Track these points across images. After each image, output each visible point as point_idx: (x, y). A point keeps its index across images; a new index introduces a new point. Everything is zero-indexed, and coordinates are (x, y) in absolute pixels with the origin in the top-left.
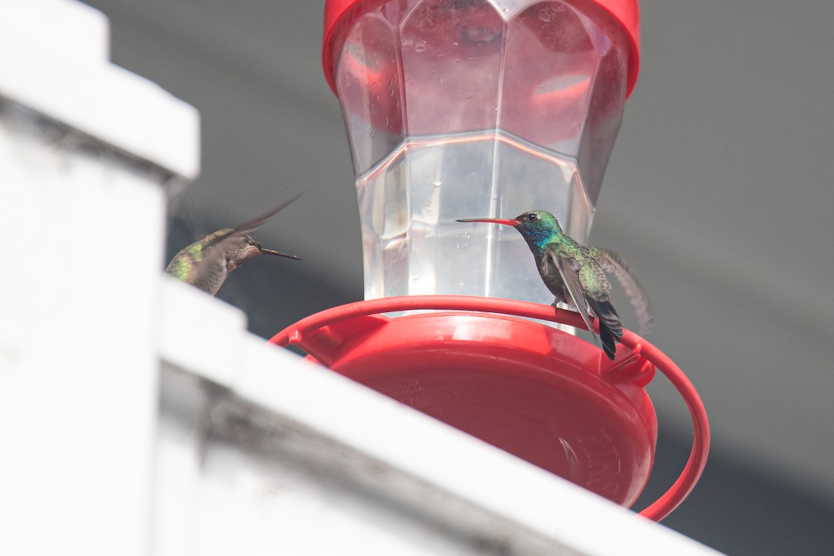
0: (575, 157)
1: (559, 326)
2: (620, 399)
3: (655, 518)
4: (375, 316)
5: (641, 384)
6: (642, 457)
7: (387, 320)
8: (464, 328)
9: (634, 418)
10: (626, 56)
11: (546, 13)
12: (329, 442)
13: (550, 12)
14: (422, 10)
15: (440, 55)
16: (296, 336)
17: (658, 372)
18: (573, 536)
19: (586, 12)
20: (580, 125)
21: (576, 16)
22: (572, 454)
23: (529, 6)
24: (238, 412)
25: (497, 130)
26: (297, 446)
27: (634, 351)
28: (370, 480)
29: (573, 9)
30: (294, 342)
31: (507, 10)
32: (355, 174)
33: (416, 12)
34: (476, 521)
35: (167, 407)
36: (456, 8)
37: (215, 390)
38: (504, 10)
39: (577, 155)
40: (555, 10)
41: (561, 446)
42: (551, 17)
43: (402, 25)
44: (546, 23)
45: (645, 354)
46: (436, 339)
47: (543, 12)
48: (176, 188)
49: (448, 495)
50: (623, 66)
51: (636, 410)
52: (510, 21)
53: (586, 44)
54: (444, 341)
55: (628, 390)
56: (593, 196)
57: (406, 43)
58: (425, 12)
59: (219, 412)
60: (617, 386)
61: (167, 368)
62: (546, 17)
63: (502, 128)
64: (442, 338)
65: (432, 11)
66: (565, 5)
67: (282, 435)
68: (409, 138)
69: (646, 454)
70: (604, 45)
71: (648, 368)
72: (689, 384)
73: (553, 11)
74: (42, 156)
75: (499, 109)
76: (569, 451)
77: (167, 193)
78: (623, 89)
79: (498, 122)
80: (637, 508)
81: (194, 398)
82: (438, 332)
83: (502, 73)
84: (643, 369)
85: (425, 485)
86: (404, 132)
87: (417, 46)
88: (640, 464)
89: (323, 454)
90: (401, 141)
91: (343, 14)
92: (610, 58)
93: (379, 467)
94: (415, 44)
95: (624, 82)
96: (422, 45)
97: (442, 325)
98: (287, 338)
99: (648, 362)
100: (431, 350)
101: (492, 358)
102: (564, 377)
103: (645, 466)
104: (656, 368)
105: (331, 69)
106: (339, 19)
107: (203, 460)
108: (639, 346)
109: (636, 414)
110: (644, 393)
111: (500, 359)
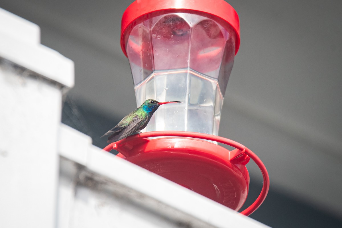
0: (217, 79)
1: (212, 142)
2: (236, 169)
3: (246, 214)
4: (145, 139)
5: (244, 164)
6: (244, 190)
7: (150, 140)
8: (178, 143)
9: (241, 176)
10: (235, 40)
11: (206, 24)
12: (123, 186)
13: (207, 24)
14: (159, 23)
15: (167, 40)
16: (115, 146)
17: (250, 159)
18: (215, 221)
19: (220, 24)
20: (219, 66)
21: (217, 25)
22: (218, 190)
23: (200, 22)
24: (89, 175)
25: (189, 69)
26: (111, 188)
27: (243, 152)
28: (138, 200)
29: (216, 22)
30: (115, 148)
32: (134, 85)
33: (157, 24)
34: (178, 216)
35: (62, 173)
36: (172, 22)
37: (80, 167)
38: (191, 23)
39: (218, 78)
40: (209, 23)
41: (214, 187)
42: (208, 26)
43: (152, 29)
44: (206, 28)
45: (246, 152)
46: (168, 147)
47: (205, 24)
48: (65, 91)
49: (168, 206)
50: (234, 44)
51: (241, 172)
52: (193, 27)
54: (171, 148)
55: (239, 166)
56: (223, 93)
57: (154, 35)
58: (160, 24)
59: (82, 175)
60: (235, 165)
61: (62, 158)
62: (206, 26)
64: (170, 147)
65: (163, 24)
66: (213, 21)
67: (105, 184)
68: (155, 71)
69: (246, 189)
71: (247, 158)
72: (262, 164)
73: (209, 24)
74: (16, 79)
75: (189, 60)
76: (217, 189)
77: (62, 92)
80: (240, 211)
81: (72, 169)
82: (169, 145)
83: (190, 47)
84: (245, 158)
85: (159, 202)
86: (153, 69)
87: (158, 37)
88: (243, 193)
89: (121, 191)
90: (152, 72)
91: (129, 25)
93: (142, 195)
94: (157, 36)
95: (234, 50)
96: (160, 36)
97: (170, 142)
98: (112, 147)
99: (247, 156)
100: (166, 151)
101: (189, 154)
102: (216, 161)
103: (245, 195)
104: (250, 158)
105: (124, 46)
106: (127, 27)
107: (76, 194)
108: (244, 150)
109: (242, 174)
110: (245, 167)
111: (192, 155)
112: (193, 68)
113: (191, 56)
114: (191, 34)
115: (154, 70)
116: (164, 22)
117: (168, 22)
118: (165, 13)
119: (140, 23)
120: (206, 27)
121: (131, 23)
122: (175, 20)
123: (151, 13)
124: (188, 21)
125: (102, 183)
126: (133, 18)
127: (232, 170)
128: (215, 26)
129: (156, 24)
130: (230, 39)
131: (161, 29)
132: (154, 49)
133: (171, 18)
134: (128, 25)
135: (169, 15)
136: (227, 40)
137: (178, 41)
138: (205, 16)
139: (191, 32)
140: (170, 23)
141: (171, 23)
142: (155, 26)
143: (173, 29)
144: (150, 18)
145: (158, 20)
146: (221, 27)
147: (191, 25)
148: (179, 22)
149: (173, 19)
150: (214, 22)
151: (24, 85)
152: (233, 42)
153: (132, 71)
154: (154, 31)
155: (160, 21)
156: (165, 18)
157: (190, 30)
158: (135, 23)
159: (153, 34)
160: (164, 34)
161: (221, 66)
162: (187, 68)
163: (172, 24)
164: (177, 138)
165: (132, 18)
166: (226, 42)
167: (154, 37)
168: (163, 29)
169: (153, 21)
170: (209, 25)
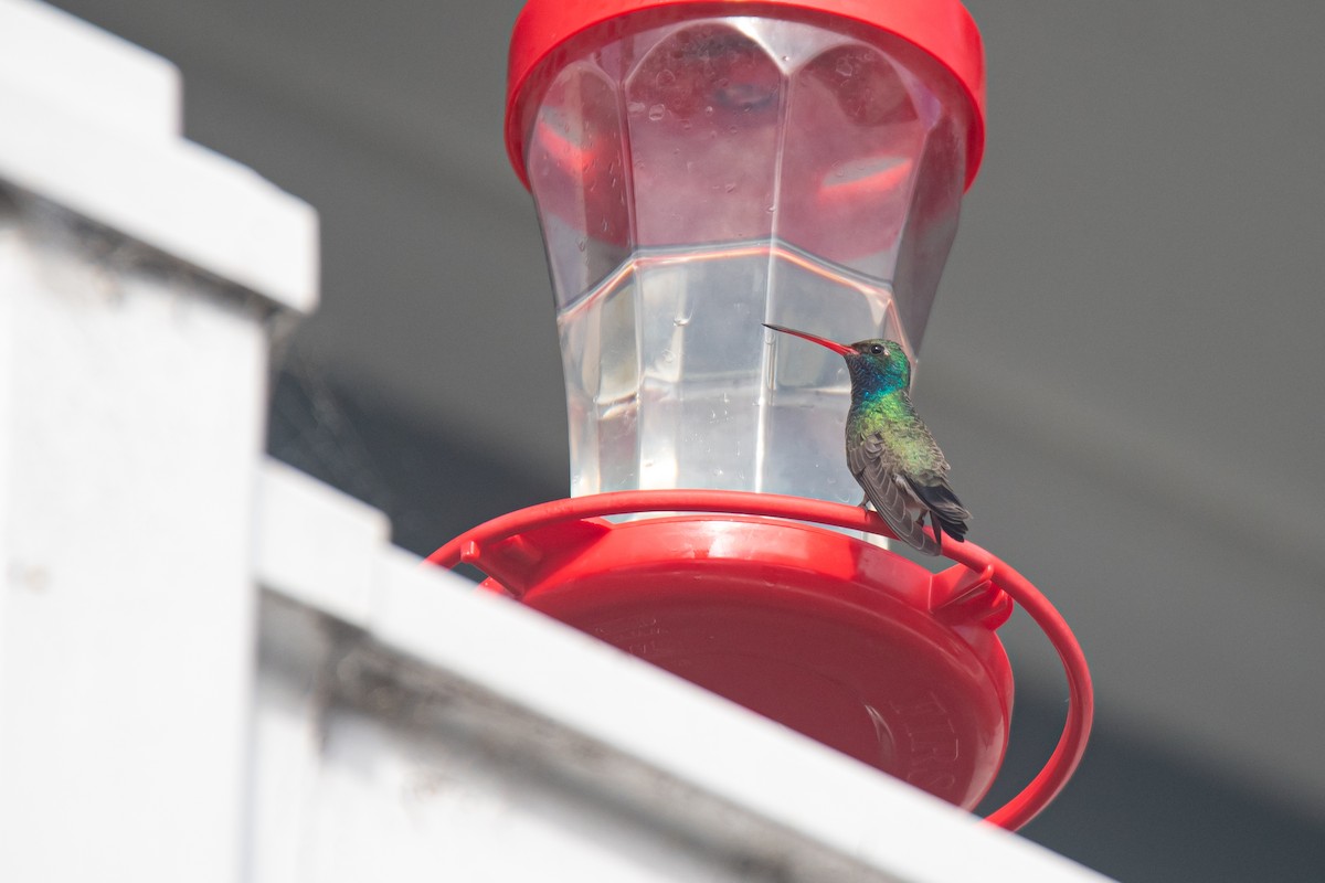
0: (889, 281)
2: (957, 647)
3: (1009, 825)
4: (590, 520)
5: (992, 625)
6: (991, 734)
7: (610, 527)
8: (722, 538)
9: (979, 676)
10: (965, 129)
11: (847, 64)
13: (853, 62)
14: (659, 58)
15: (687, 126)
16: (471, 550)
17: (1016, 606)
18: (886, 851)
20: (896, 233)
21: (891, 69)
22: (886, 731)
23: (821, 53)
24: (379, 666)
25: (773, 241)
26: (467, 717)
27: (982, 576)
28: (578, 768)
29: (886, 57)
30: (469, 558)
31: (787, 59)
32: (555, 307)
33: (650, 61)
34: (738, 830)
36: (711, 55)
37: (343, 633)
38: (784, 58)
39: (892, 279)
40: (860, 59)
41: (869, 719)
42: (854, 70)
43: (628, 81)
44: (846, 78)
45: (999, 580)
46: (684, 557)
47: (841, 62)
48: (283, 327)
49: (695, 791)
50: (961, 145)
51: (981, 661)
52: (792, 75)
53: (907, 110)
55: (971, 634)
56: (915, 339)
57: (636, 107)
58: (663, 60)
59: (350, 664)
60: (956, 628)
61: (270, 600)
62: (846, 69)
63: (779, 236)
64: (692, 555)
65: (674, 60)
66: (874, 51)
67: (445, 701)
68: (640, 252)
69: (998, 728)
70: (933, 110)
71: (1002, 602)
72: (1065, 627)
73: (857, 61)
74: (82, 279)
75: (775, 208)
76: (881, 726)
77: (270, 332)
78: (961, 178)
79: (774, 229)
80: (982, 811)
81: (312, 645)
82: (687, 546)
83: (780, 154)
84: (995, 603)
85: (662, 775)
86: (632, 241)
87: (651, 113)
88: (989, 742)
89: (507, 730)
90: (627, 255)
91: (536, 63)
92: (942, 133)
93: (591, 748)
94: (648, 109)
95: (962, 167)
96: (659, 111)
97: (692, 534)
98: (457, 554)
99: (1003, 592)
100: (676, 573)
101: (769, 584)
102: (876, 614)
103: (995, 751)
104: (1014, 601)
105: (518, 147)
106: (531, 71)
107: (325, 740)
108: (989, 568)
109: (982, 670)
110: (994, 638)
111: (781, 586)
112: (790, 238)
113: (782, 190)
114: (785, 102)
115: (636, 247)
116: (678, 55)
117: (695, 53)
118: (680, 18)
119: (584, 56)
120: (845, 74)
121: (545, 55)
122: (720, 47)
123: (624, 15)
124: (774, 48)
125: (432, 698)
126: (554, 36)
127: (942, 649)
128: (884, 70)
129: (644, 59)
130: (945, 123)
131: (667, 80)
132: (635, 161)
133: (705, 36)
134: (532, 63)
135: (697, 27)
136: (930, 129)
137: (733, 128)
138: (843, 32)
139: (786, 96)
140: (701, 58)
141: (706, 59)
142: (643, 67)
143: (713, 81)
144: (620, 38)
145: (656, 45)
146: (907, 78)
147: (786, 65)
148: (738, 52)
149: (712, 42)
150: (877, 56)
151: (117, 299)
152: (956, 136)
153: (550, 248)
154: (638, 90)
155: (661, 49)
156: (684, 36)
157: (783, 86)
158: (560, 56)
159: (632, 100)
160: (677, 102)
161: (905, 235)
162: (767, 236)
163: (711, 63)
164: (721, 519)
165: (550, 35)
166: (925, 136)
167: (635, 112)
168: (674, 79)
169: (636, 51)
170: (858, 66)
